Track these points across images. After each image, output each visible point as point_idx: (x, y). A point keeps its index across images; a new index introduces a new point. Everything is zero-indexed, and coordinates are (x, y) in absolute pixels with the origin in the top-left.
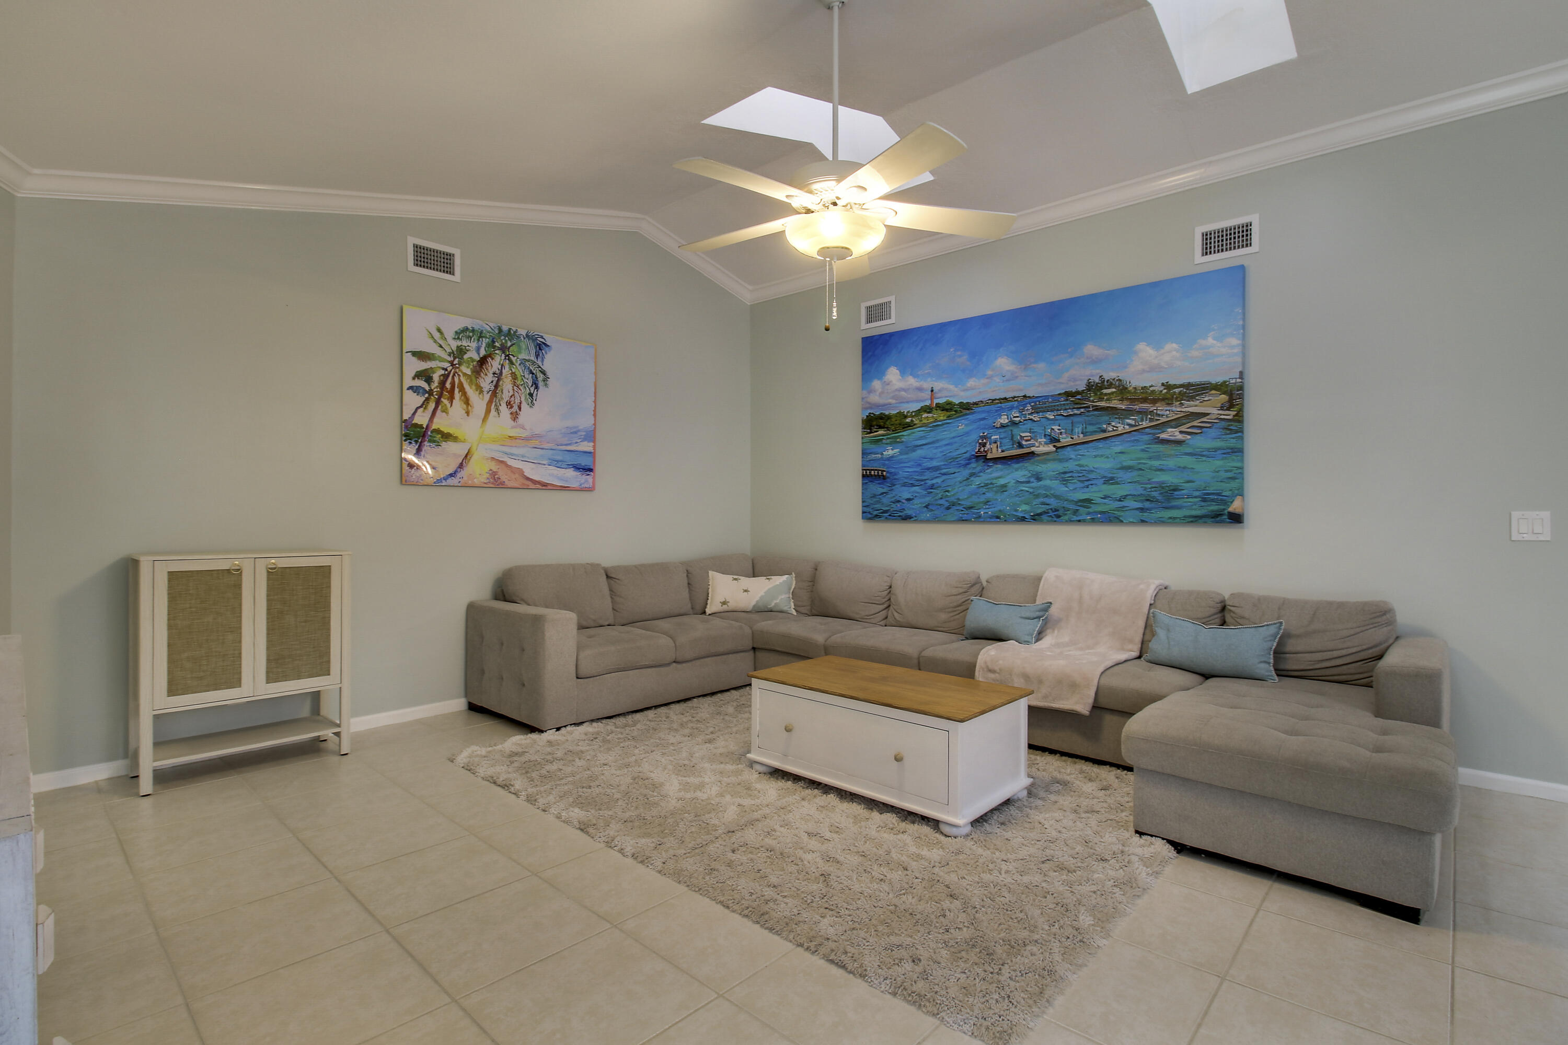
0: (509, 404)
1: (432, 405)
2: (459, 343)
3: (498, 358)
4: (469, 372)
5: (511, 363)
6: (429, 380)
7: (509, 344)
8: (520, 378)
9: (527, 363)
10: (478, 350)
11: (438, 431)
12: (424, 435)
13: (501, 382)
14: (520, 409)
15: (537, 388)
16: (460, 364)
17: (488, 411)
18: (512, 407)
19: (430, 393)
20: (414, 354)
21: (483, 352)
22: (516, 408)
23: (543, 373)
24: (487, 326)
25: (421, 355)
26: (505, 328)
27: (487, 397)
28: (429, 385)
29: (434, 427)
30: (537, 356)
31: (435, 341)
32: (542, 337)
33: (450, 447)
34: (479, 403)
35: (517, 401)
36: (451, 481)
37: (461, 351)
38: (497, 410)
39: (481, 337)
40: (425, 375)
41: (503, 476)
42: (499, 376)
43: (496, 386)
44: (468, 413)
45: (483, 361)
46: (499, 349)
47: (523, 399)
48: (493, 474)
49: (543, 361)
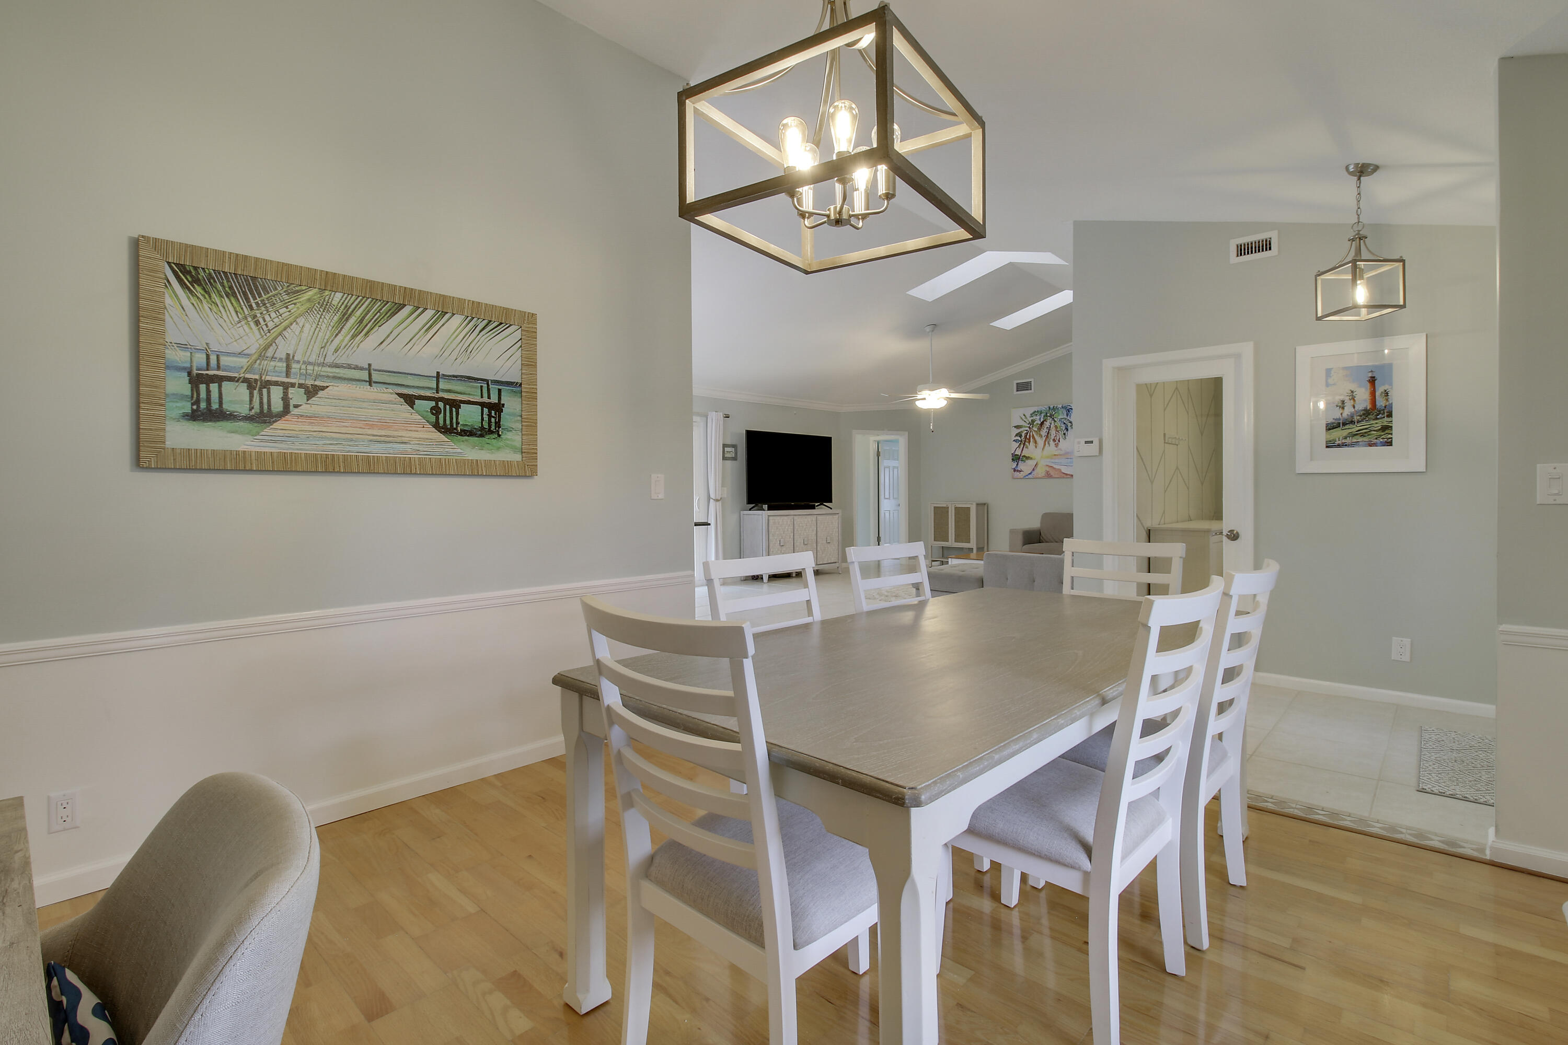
0: (1054, 440)
1: (1022, 446)
2: (1032, 418)
3: (1048, 421)
4: (1036, 430)
5: (1055, 421)
6: (1021, 436)
7: (1054, 413)
8: (1059, 427)
9: (1063, 420)
10: (1040, 419)
11: (1024, 456)
12: (1019, 459)
13: (1050, 431)
14: (1059, 441)
15: (1067, 430)
16: (1032, 427)
17: (1045, 445)
18: (1055, 441)
19: (1021, 441)
20: (1015, 427)
21: (1042, 420)
22: (1057, 441)
23: (1071, 422)
24: (1043, 408)
25: (1017, 427)
26: (1052, 407)
27: (1044, 438)
28: (1021, 438)
29: (1023, 455)
30: (1067, 415)
31: (1023, 420)
32: (1070, 406)
33: (1029, 462)
34: (1041, 442)
35: (1058, 438)
36: (1030, 476)
37: (1033, 421)
38: (1049, 444)
39: (1041, 413)
40: (1019, 435)
41: (1052, 473)
42: (1049, 428)
43: (1048, 434)
44: (1036, 447)
45: (1042, 423)
46: (1049, 416)
47: (1060, 437)
48: (1047, 472)
49: (1070, 416)
